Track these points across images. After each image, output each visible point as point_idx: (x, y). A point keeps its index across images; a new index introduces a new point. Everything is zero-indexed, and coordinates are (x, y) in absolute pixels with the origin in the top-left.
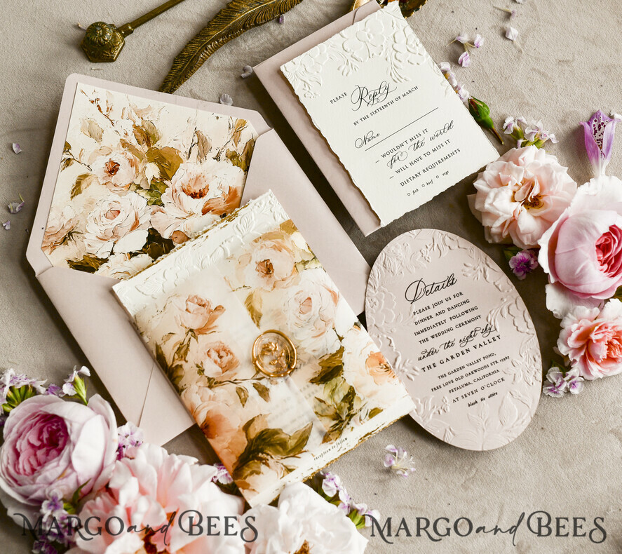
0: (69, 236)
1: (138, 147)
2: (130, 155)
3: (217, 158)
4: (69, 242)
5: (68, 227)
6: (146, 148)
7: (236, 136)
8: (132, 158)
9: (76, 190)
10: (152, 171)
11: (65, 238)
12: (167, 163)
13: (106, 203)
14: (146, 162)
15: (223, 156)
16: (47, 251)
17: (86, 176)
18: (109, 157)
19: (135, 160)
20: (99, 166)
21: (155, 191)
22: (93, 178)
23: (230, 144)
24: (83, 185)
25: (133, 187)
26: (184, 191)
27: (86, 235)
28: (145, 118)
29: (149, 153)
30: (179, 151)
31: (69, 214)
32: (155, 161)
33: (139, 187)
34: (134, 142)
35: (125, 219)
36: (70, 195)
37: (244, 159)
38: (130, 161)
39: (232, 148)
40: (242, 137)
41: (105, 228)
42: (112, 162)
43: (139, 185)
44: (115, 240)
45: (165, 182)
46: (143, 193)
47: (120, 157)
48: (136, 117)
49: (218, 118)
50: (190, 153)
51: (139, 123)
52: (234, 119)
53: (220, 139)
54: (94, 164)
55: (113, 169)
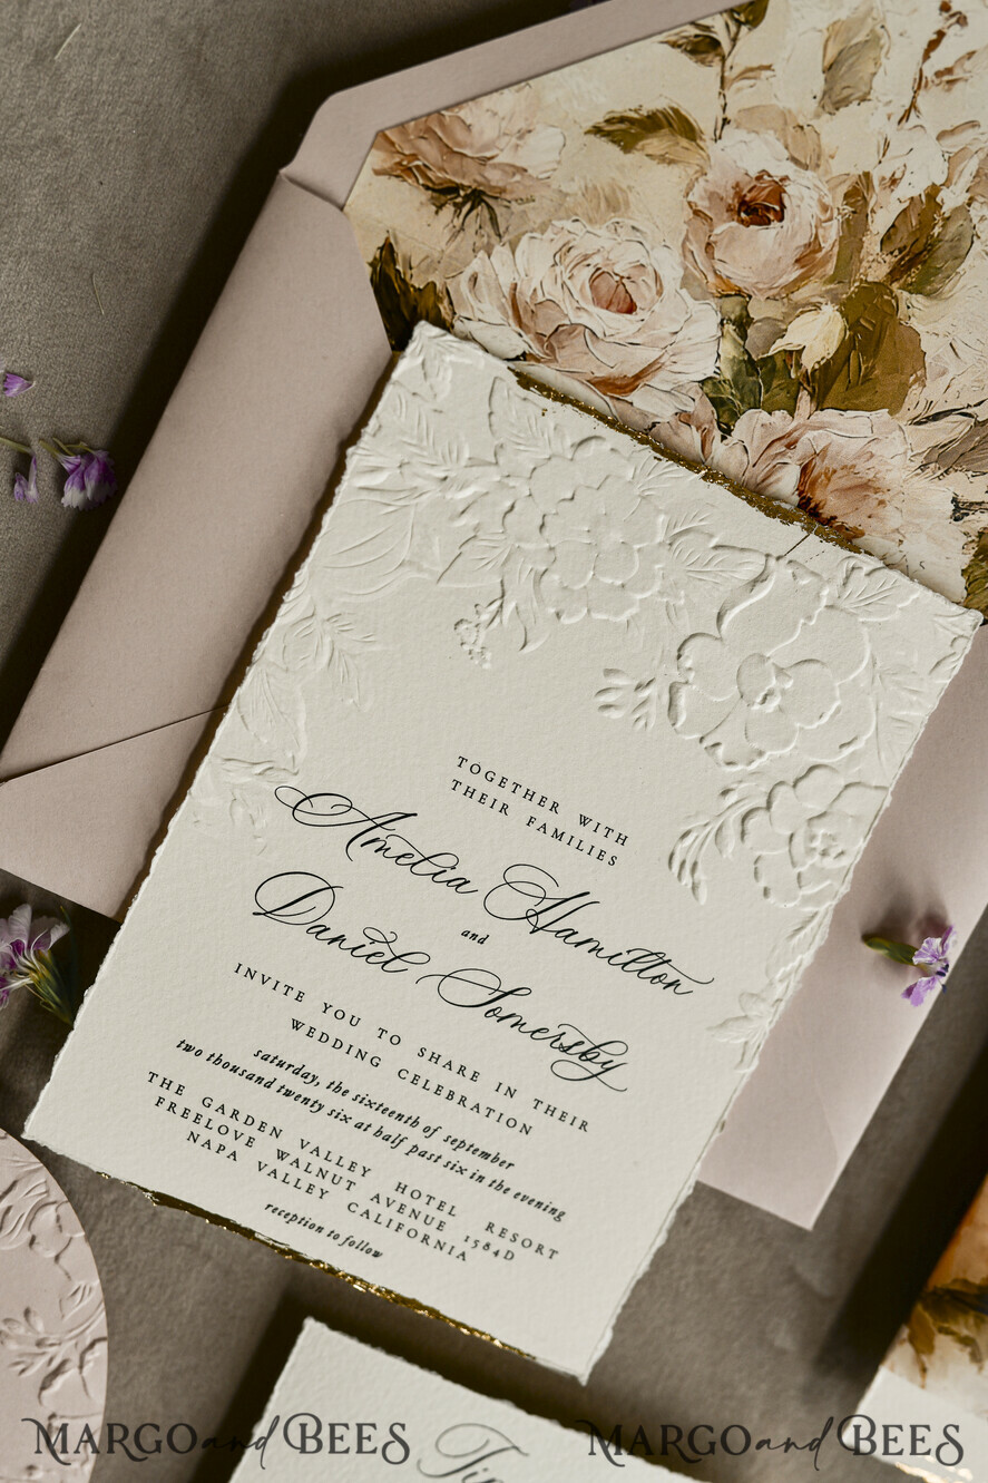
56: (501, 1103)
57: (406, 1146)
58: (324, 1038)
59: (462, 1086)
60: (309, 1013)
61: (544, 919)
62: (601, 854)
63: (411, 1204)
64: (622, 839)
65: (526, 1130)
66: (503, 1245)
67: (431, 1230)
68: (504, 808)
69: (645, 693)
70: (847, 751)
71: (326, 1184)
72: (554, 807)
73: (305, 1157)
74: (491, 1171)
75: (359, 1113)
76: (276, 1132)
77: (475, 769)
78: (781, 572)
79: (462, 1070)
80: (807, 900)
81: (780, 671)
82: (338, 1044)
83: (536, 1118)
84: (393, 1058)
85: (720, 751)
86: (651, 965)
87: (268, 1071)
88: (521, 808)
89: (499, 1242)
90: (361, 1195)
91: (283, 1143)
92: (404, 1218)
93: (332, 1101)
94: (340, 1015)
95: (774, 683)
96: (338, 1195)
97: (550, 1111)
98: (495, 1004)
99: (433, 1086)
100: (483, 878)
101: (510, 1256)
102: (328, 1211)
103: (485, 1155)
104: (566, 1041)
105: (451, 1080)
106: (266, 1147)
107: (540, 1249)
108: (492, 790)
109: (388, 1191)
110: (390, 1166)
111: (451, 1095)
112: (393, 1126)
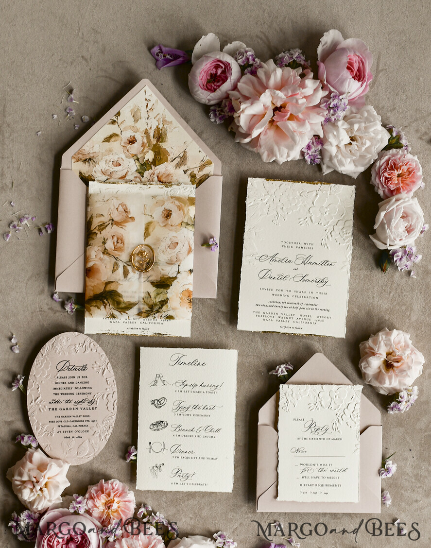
0: (88, 160)
1: (152, 139)
2: (145, 140)
3: (185, 172)
4: (87, 163)
5: (91, 155)
6: (155, 142)
7: (202, 167)
8: (145, 142)
9: (108, 139)
10: (150, 156)
11: (86, 160)
12: (160, 157)
13: (117, 156)
14: (150, 149)
15: (189, 172)
16: (73, 160)
17: (117, 135)
18: (134, 133)
19: (146, 144)
20: (127, 135)
21: (145, 166)
22: (120, 139)
23: (196, 169)
24: (113, 139)
25: (135, 158)
26: (158, 177)
27: (97, 165)
28: (165, 126)
29: (155, 146)
30: (169, 155)
31: (96, 149)
32: (155, 152)
33: (138, 159)
34: (152, 135)
35: (120, 171)
36: (103, 140)
37: (197, 182)
38: (143, 143)
39: (195, 172)
40: (204, 170)
41: (107, 168)
42: (134, 137)
43: (139, 158)
44: (109, 177)
45: (152, 166)
46: (138, 164)
47: (140, 137)
48: (162, 123)
49: (200, 151)
50: (174, 159)
51: (161, 126)
52: (208, 158)
53: (193, 164)
54: (125, 132)
55: (132, 141)
56: (311, 295)
57: (299, 308)
58: (278, 295)
59: (303, 295)
60: (275, 292)
61: (305, 262)
62: (310, 248)
63: (304, 318)
64: (312, 244)
65: (317, 298)
66: (321, 319)
67: (309, 321)
68: (292, 247)
69: (306, 220)
70: (343, 216)
71: (288, 319)
72: (300, 243)
73: (283, 316)
74: (314, 307)
75: (289, 305)
76: (277, 314)
77: (285, 242)
78: (320, 192)
79: (303, 292)
80: (347, 242)
81: (326, 208)
82: (281, 295)
83: (318, 295)
84: (290, 294)
85: (322, 224)
86: (326, 263)
87: (272, 304)
88: (294, 246)
89: (320, 319)
90: (295, 319)
91: (279, 315)
92: (303, 321)
93: (284, 305)
94: (279, 290)
95: (326, 210)
96: (291, 320)
97: (320, 293)
98: (303, 279)
99: (299, 296)
100: (293, 259)
101: (323, 321)
102: (291, 324)
103: (312, 305)
104: (317, 281)
105: (302, 294)
106: (276, 317)
107: (328, 317)
108: (289, 245)
109: (299, 317)
110: (297, 313)
111: (303, 297)
112: (295, 306)
